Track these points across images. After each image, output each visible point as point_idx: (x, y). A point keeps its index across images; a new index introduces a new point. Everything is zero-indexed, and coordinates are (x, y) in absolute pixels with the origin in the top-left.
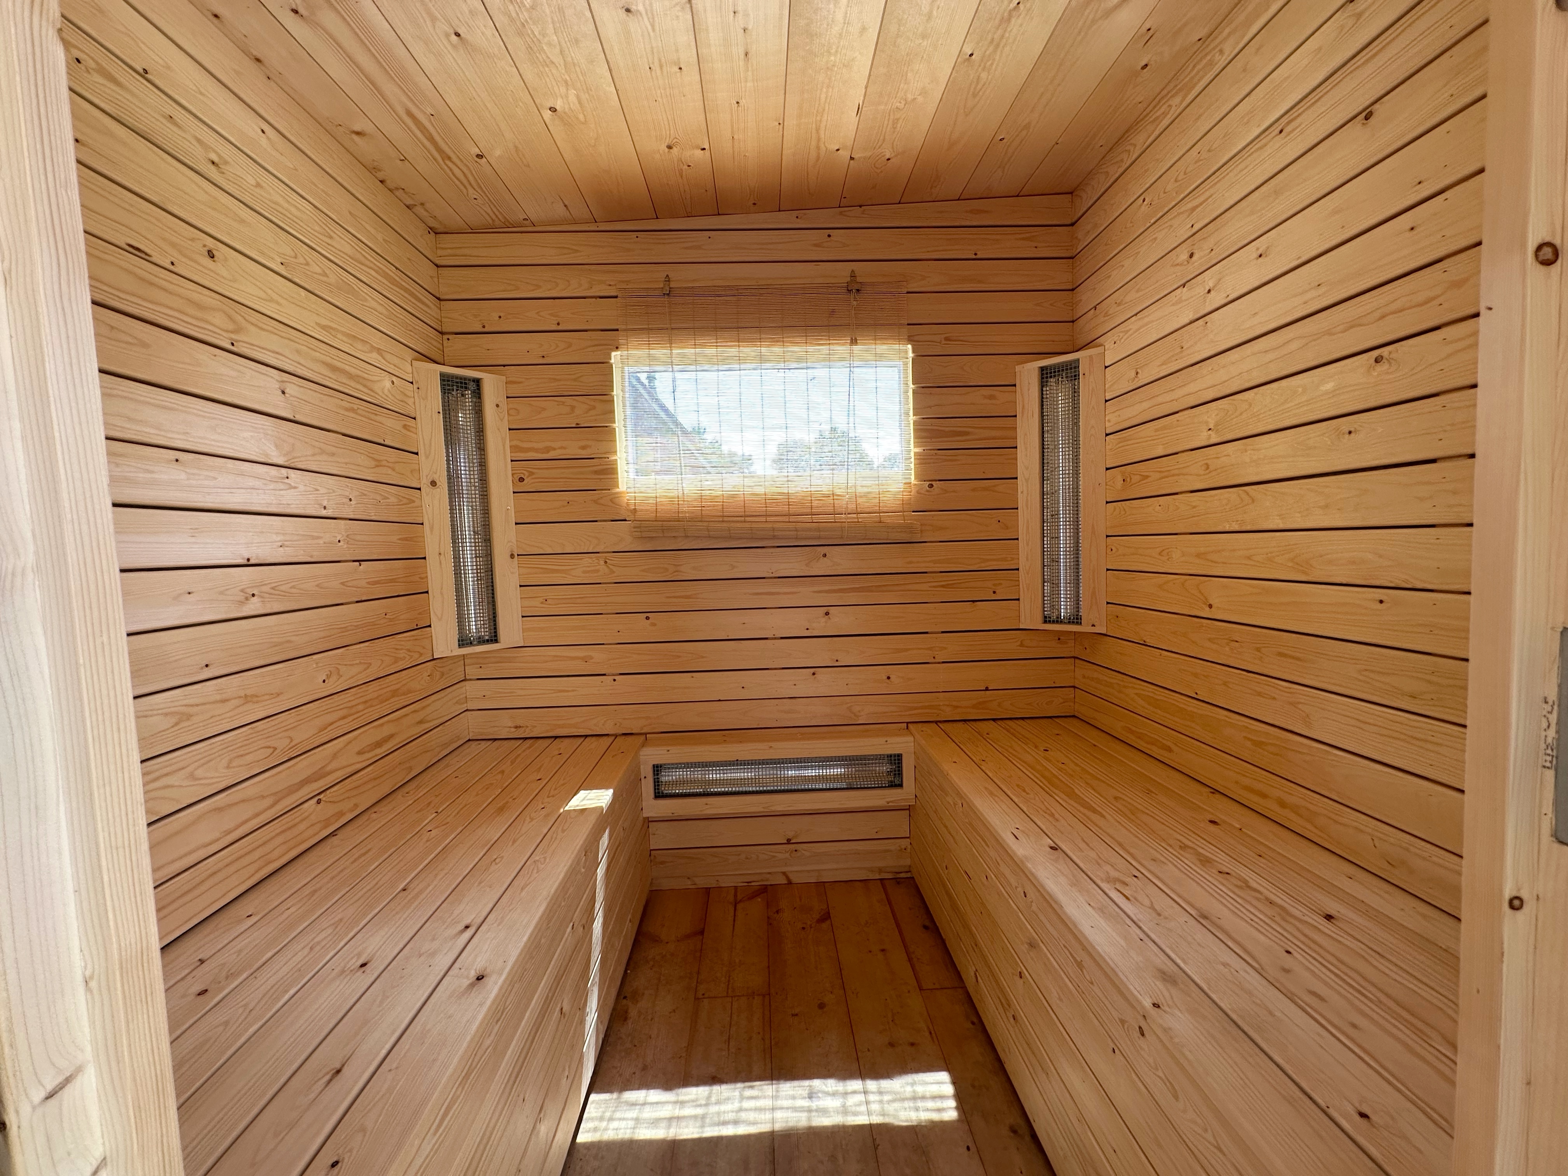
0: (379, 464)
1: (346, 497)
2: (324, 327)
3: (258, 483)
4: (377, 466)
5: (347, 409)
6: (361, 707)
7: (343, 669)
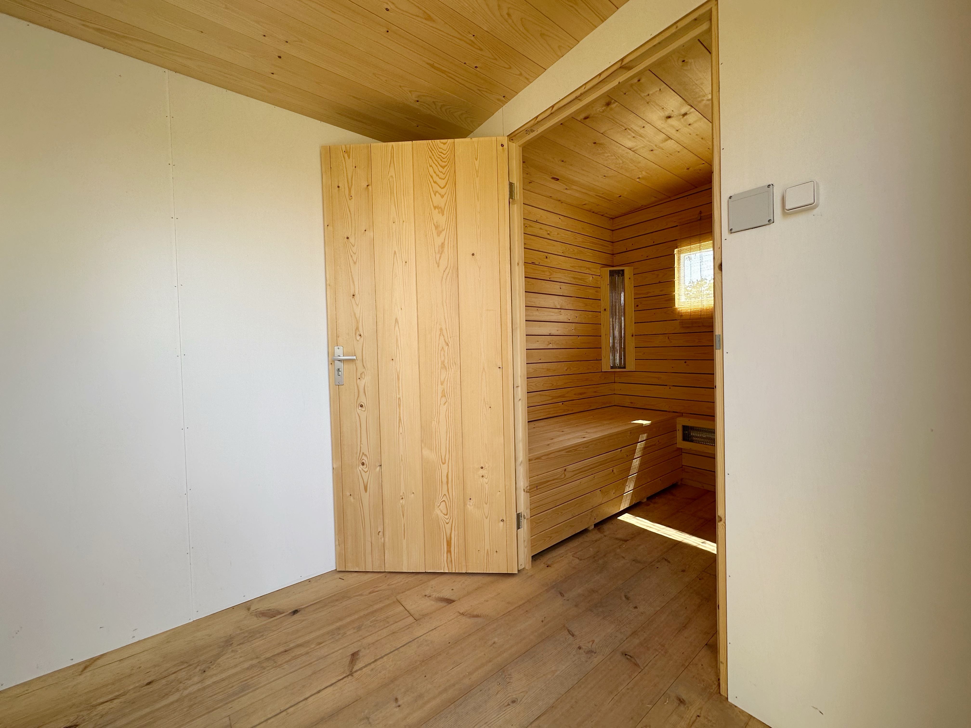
0: (586, 305)
1: (575, 316)
2: (572, 267)
3: (553, 314)
4: (586, 306)
5: (578, 290)
6: (576, 381)
7: (571, 368)
